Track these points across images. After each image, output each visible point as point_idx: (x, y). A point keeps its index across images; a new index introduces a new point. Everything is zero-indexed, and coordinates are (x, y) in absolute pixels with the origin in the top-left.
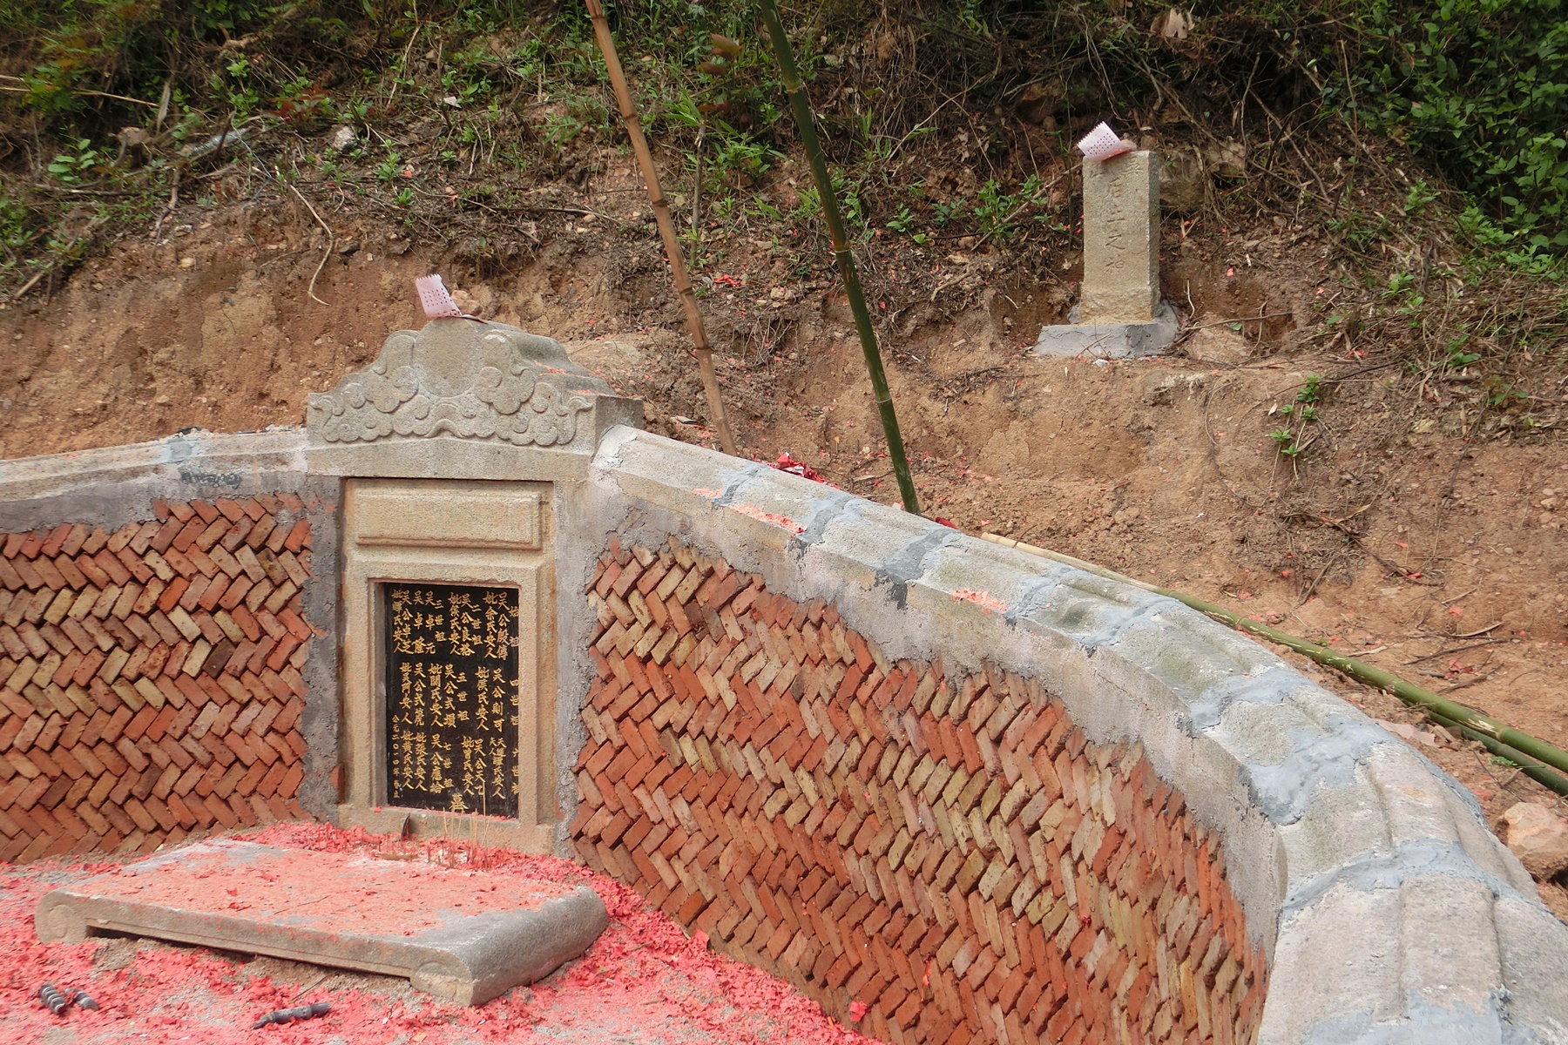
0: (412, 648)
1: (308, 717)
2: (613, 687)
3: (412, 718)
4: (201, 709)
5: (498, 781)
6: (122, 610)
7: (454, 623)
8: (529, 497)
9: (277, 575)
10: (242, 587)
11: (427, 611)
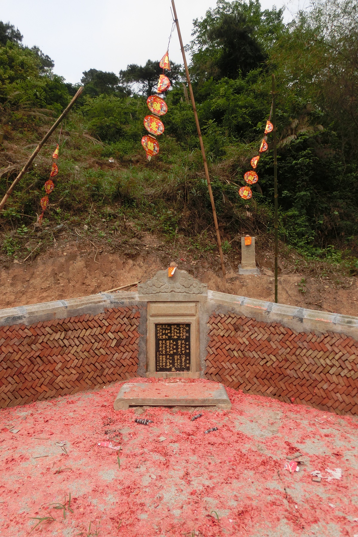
0: (162, 337)
1: (140, 354)
2: (214, 343)
3: (162, 352)
4: (114, 355)
5: (183, 364)
6: (97, 333)
7: (173, 331)
8: (193, 305)
9: (132, 323)
10: (124, 327)
11: (166, 329)
